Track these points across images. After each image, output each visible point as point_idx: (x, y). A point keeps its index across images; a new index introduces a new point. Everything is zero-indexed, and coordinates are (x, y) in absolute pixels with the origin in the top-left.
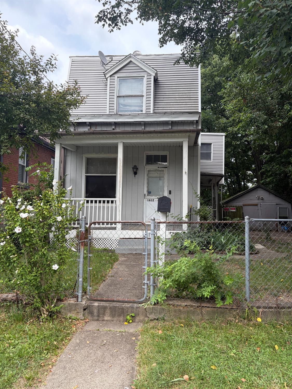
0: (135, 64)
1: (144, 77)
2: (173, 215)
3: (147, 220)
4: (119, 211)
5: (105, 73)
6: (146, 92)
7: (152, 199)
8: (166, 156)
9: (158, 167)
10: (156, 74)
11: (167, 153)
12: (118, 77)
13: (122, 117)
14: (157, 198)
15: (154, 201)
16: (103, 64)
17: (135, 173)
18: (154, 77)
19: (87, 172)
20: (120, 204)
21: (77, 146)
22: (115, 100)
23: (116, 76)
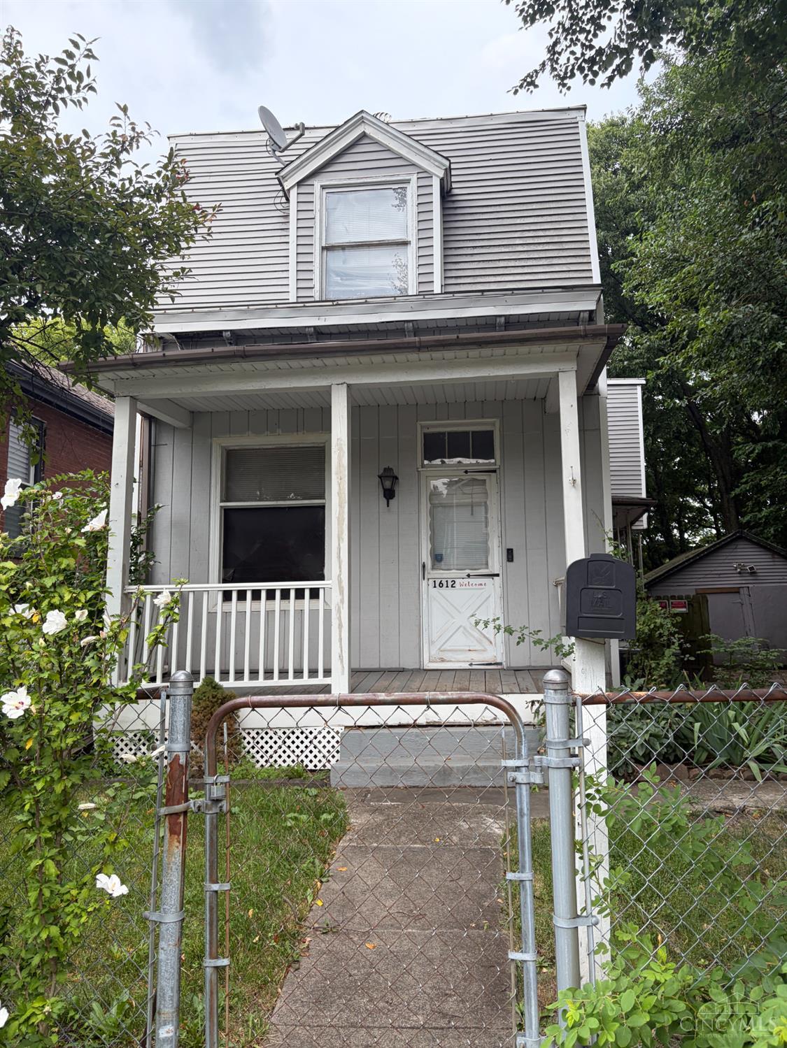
0: (377, 143)
1: (408, 181)
3: (433, 653)
4: (340, 626)
5: (282, 174)
6: (415, 231)
7: (450, 581)
8: (491, 433)
9: (466, 472)
10: (448, 171)
11: (494, 424)
12: (323, 187)
13: (341, 309)
14: (465, 576)
15: (457, 585)
16: (275, 147)
17: (389, 494)
18: (442, 180)
19: (226, 496)
20: (342, 601)
21: (193, 412)
22: (316, 258)
23: (317, 183)
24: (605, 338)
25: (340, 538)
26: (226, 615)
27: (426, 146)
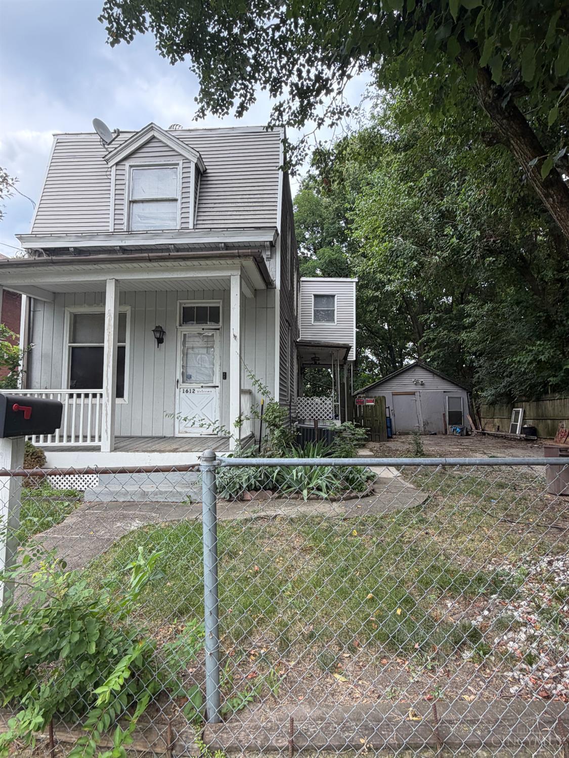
0: (161, 141)
1: (178, 164)
2: (203, 422)
3: (181, 428)
4: (107, 414)
5: (107, 158)
6: (180, 193)
7: (192, 389)
8: (219, 307)
9: (203, 329)
10: (200, 158)
11: (219, 303)
12: (131, 166)
13: (133, 236)
14: (200, 387)
15: (196, 392)
16: (105, 143)
17: (160, 341)
18: (196, 164)
19: (73, 339)
20: (108, 401)
21: (54, 293)
22: (126, 208)
23: (127, 164)
24: (252, 258)
25: (108, 366)
26: (70, 405)
27: (187, 145)
